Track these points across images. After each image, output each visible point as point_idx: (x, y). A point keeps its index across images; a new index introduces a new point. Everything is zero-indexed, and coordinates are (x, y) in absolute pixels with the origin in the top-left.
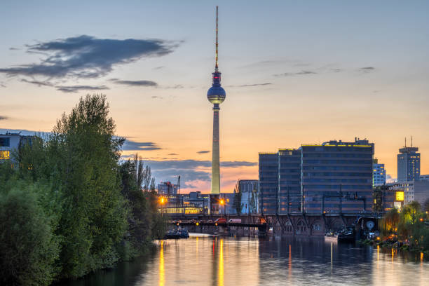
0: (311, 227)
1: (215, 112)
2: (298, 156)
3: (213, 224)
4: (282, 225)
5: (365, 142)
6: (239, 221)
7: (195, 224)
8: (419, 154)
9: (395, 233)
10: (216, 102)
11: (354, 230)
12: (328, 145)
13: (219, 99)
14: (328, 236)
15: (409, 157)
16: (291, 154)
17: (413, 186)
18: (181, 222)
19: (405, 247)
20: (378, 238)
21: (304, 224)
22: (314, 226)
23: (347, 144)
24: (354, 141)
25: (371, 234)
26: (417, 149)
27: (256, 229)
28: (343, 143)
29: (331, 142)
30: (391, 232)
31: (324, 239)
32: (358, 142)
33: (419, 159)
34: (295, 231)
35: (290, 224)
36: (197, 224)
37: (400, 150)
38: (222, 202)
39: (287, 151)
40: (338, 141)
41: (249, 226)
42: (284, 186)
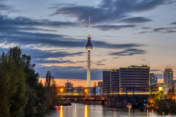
0: (122, 101)
1: (88, 54)
2: (118, 72)
3: (82, 100)
4: (111, 100)
5: (146, 66)
6: (93, 98)
7: (75, 100)
8: (173, 72)
9: (154, 104)
10: (89, 49)
11: (139, 103)
12: (131, 67)
13: (90, 48)
14: (128, 105)
15: (168, 73)
16: (116, 71)
17: (167, 85)
18: (69, 99)
19: (156, 110)
20: (148, 106)
21: (119, 100)
22: (123, 101)
23: (138, 67)
24: (141, 66)
25: (145, 104)
26: (172, 69)
27: (101, 102)
28: (137, 67)
29: (132, 66)
30: (152, 103)
31: (127, 106)
32: (143, 66)
33: (173, 74)
34: (116, 103)
35: (114, 100)
36: (76, 100)
37: (165, 70)
38: (86, 91)
39: (114, 70)
40: (135, 66)
41: (98, 101)
42: (112, 84)
